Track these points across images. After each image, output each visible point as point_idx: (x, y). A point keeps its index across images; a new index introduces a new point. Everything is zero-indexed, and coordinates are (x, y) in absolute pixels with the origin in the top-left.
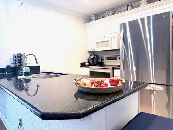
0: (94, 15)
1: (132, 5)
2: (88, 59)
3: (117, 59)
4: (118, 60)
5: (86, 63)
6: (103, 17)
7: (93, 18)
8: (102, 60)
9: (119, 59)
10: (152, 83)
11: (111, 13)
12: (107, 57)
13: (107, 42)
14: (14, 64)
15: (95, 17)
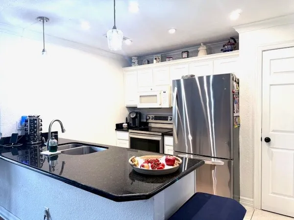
0: (135, 56)
1: (188, 52)
2: (127, 118)
3: (167, 120)
4: (169, 121)
5: (124, 125)
6: (149, 63)
7: (135, 60)
8: (147, 120)
9: (171, 120)
10: (213, 156)
11: (160, 58)
12: (153, 116)
13: (155, 98)
14: (20, 130)
15: (137, 59)
